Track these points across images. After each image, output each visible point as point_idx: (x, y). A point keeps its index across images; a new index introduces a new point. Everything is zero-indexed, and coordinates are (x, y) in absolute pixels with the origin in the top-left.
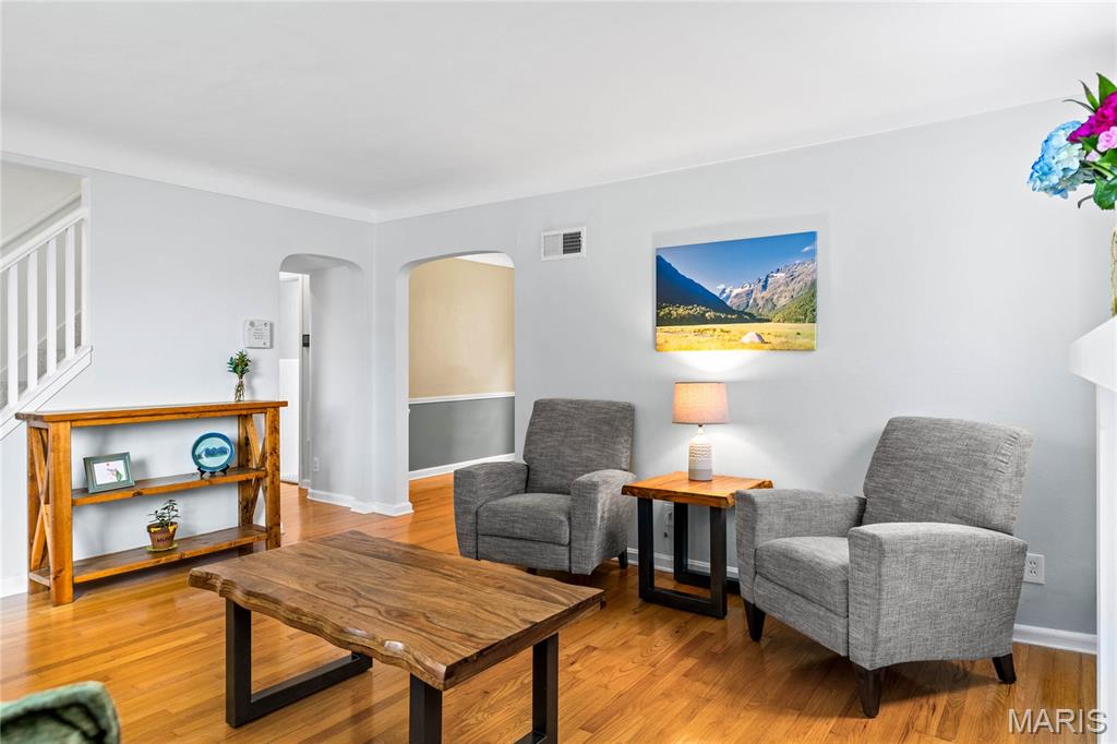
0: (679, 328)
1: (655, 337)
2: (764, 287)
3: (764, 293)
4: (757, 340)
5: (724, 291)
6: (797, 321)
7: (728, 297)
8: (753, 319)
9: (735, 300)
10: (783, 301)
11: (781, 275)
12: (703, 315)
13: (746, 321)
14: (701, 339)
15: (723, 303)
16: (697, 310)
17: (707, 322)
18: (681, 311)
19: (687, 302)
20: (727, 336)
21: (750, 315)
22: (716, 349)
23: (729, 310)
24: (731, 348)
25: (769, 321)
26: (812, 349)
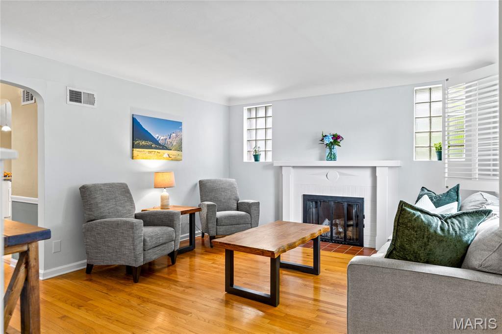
0: (143, 150)
1: (133, 154)
2: (170, 138)
3: (170, 140)
4: (168, 156)
5: (158, 137)
6: (178, 151)
7: (159, 140)
8: (167, 149)
9: (162, 141)
10: (175, 144)
11: (174, 134)
12: (151, 145)
13: (165, 149)
14: (150, 155)
15: (158, 142)
16: (149, 143)
17: (152, 148)
18: (143, 143)
19: (146, 140)
20: (159, 154)
21: (166, 147)
22: (156, 159)
23: (160, 145)
24: (160, 159)
25: (171, 150)
26: (181, 160)
